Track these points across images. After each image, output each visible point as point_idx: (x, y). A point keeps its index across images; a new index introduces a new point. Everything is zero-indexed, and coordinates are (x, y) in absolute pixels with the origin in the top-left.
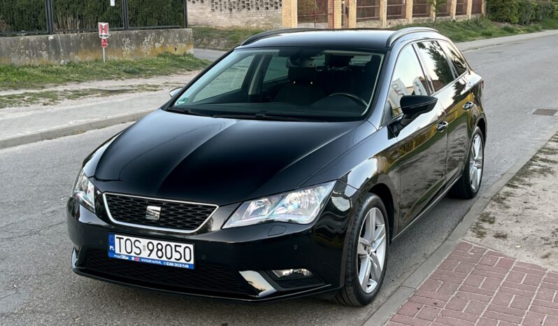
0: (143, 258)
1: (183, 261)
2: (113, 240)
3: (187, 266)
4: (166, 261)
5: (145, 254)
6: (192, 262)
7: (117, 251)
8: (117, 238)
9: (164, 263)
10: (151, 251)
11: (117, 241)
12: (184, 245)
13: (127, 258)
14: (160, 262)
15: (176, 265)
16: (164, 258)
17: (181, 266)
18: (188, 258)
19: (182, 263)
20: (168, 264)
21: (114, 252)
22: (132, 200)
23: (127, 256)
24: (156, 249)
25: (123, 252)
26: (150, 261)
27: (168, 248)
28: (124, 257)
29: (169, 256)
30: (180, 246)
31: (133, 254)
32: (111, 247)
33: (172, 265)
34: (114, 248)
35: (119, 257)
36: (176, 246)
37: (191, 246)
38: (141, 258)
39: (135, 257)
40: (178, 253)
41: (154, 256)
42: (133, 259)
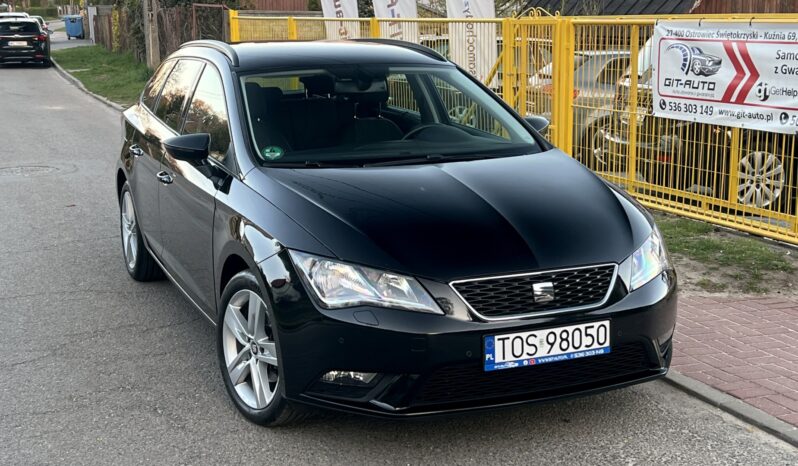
0: (540, 358)
1: (596, 345)
2: (492, 345)
3: (602, 352)
4: (573, 353)
5: (543, 351)
6: (607, 344)
7: (498, 358)
8: (499, 339)
9: (572, 356)
10: (552, 345)
11: (498, 345)
12: (596, 325)
13: (517, 365)
14: (565, 357)
15: (588, 354)
16: (571, 350)
17: (593, 353)
18: (602, 340)
19: (595, 350)
20: (576, 356)
21: (493, 362)
22: (503, 282)
23: (515, 362)
24: (559, 340)
25: (509, 357)
26: (550, 360)
27: (577, 333)
28: (511, 365)
29: (577, 344)
30: (592, 327)
31: (525, 356)
32: (488, 356)
33: (582, 355)
34: (494, 356)
35: (502, 367)
36: (587, 328)
37: (607, 323)
38: (537, 359)
39: (528, 360)
40: (589, 338)
41: (556, 350)
42: (526, 363)
